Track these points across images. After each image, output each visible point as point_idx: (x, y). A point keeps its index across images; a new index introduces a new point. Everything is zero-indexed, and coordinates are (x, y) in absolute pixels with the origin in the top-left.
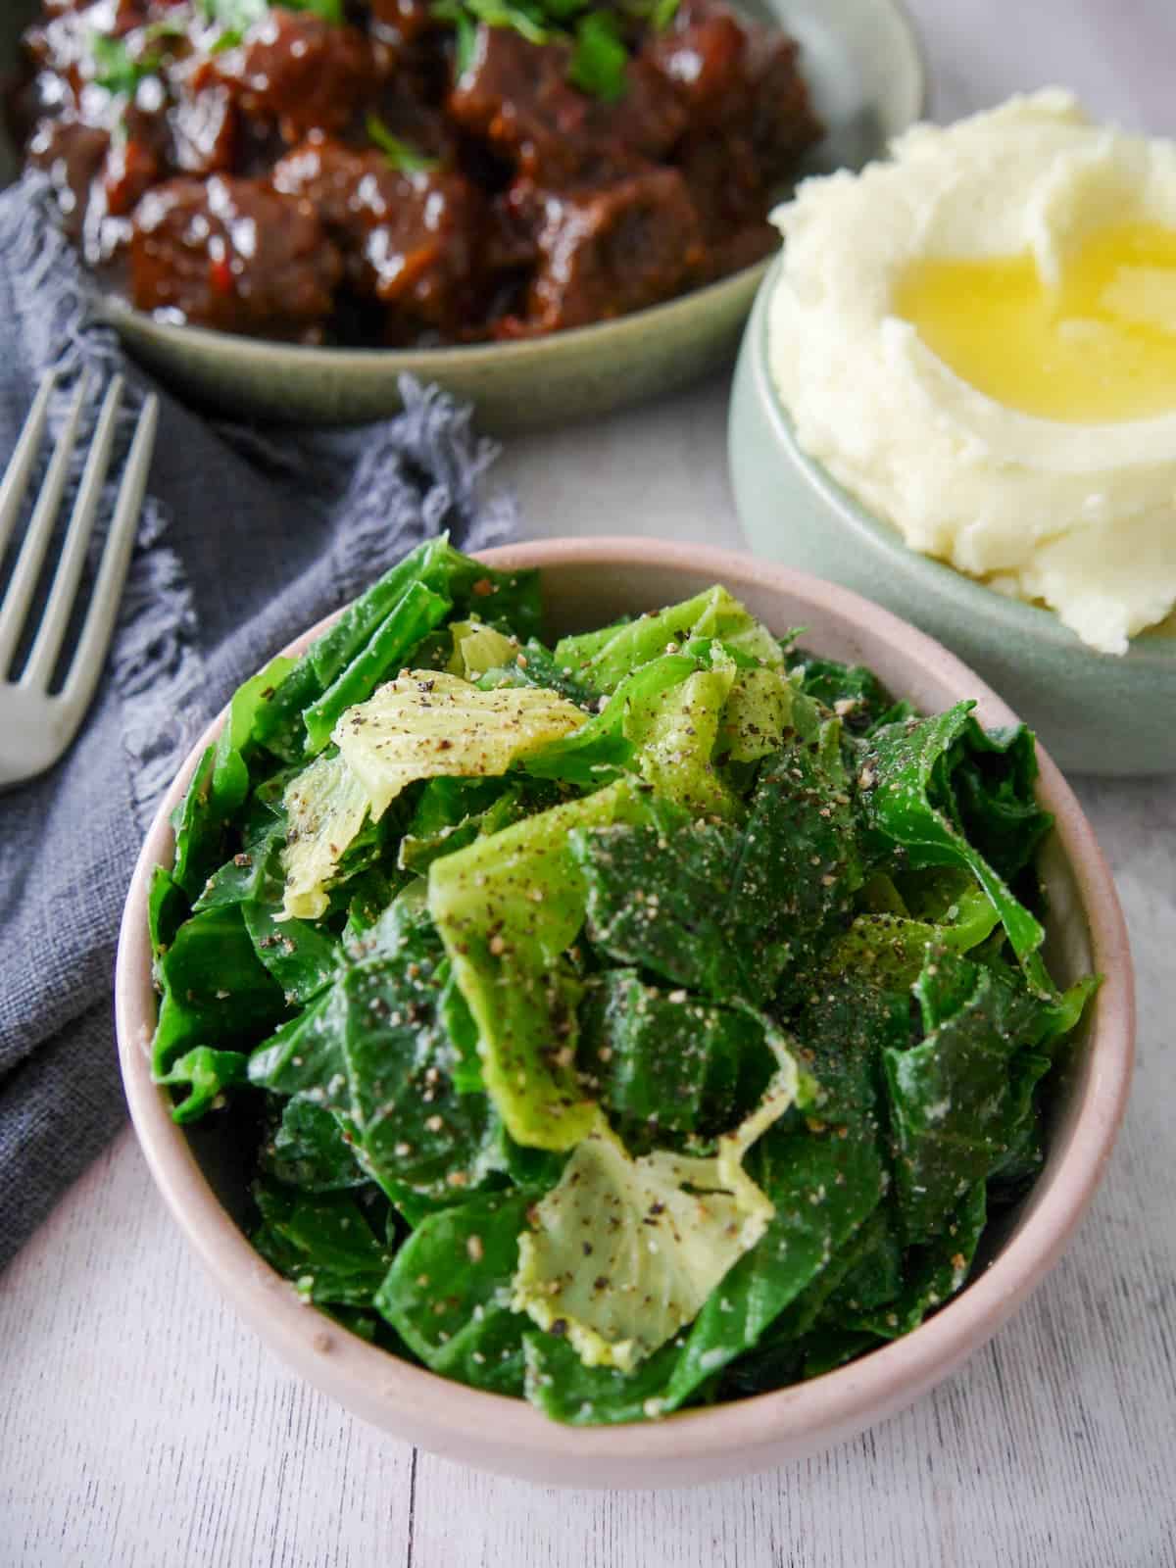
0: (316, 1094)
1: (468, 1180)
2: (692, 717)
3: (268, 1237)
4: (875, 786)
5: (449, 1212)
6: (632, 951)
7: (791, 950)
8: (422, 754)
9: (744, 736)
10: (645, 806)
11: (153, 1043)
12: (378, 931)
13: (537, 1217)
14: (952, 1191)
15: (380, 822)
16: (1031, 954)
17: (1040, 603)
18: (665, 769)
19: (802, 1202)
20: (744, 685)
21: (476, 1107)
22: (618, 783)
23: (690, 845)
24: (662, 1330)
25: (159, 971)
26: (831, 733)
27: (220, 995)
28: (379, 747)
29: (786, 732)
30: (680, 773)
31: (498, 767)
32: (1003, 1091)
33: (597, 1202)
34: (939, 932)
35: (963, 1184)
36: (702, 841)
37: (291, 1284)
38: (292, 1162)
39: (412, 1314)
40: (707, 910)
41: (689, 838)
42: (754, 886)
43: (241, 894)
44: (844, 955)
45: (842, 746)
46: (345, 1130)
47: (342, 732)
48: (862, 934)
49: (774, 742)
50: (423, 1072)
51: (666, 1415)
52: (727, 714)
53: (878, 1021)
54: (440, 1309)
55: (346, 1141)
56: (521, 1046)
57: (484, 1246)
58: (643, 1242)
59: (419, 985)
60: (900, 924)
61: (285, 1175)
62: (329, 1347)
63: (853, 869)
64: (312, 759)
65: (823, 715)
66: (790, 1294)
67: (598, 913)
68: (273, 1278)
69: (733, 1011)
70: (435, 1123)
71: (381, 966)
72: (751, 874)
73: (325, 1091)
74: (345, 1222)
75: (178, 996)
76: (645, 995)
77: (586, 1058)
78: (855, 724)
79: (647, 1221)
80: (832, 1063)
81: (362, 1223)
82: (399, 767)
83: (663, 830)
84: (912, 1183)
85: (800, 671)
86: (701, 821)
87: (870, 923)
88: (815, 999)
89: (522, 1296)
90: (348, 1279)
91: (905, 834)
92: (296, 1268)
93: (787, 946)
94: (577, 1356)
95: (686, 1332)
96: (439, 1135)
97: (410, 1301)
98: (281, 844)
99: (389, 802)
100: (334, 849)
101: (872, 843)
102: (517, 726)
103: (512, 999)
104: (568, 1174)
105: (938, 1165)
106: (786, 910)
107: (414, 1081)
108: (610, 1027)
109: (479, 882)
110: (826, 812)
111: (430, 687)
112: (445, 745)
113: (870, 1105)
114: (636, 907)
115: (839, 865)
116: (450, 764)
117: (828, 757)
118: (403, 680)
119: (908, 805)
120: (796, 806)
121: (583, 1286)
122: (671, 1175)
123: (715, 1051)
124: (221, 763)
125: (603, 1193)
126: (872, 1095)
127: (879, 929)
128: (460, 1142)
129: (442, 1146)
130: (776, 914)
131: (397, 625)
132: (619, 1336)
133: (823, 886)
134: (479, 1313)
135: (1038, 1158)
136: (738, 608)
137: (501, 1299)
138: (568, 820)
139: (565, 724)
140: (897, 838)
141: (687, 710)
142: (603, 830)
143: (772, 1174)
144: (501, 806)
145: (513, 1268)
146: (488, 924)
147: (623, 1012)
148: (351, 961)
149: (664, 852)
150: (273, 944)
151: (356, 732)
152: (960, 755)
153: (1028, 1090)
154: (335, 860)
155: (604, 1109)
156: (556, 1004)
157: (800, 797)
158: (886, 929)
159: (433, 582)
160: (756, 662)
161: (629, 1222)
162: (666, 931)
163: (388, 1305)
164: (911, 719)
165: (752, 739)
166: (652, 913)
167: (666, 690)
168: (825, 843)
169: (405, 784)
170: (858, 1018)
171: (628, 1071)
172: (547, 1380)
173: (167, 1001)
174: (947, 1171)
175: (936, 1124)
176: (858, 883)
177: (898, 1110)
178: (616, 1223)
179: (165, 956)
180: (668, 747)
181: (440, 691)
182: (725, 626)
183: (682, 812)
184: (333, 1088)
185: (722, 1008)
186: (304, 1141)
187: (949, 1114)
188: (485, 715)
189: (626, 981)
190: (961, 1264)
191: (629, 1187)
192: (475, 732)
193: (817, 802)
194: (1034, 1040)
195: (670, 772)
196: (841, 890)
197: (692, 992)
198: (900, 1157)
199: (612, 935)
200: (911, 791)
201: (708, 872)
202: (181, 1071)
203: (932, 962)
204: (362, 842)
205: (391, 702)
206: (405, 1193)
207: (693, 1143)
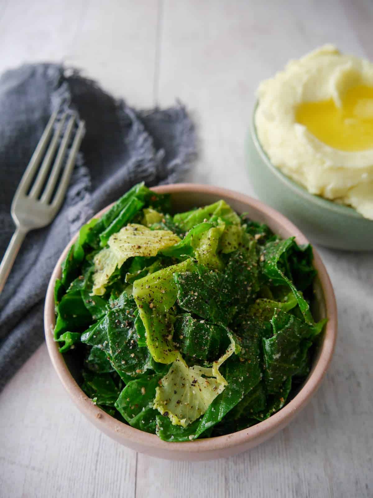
0: (100, 346)
1: (142, 372)
2: (210, 241)
3: (86, 386)
4: (264, 261)
5: (136, 380)
6: (189, 308)
7: (237, 308)
8: (133, 250)
9: (226, 246)
10: (195, 267)
11: (55, 330)
12: (118, 300)
13: (161, 383)
14: (281, 379)
15: (120, 268)
16: (306, 312)
18: (202, 256)
19: (236, 382)
20: (228, 230)
21: (144, 351)
22: (188, 260)
23: (208, 278)
24: (196, 416)
25: (57, 309)
26: (253, 245)
27: (74, 316)
28: (121, 247)
29: (240, 244)
30: (207, 257)
31: (154, 254)
32: (298, 351)
33: (179, 379)
34: (280, 305)
35: (285, 378)
36: (211, 277)
37: (91, 399)
38: (93, 365)
39: (125, 409)
40: (212, 297)
41: (208, 276)
42: (226, 290)
43: (81, 287)
44: (253, 310)
45: (256, 248)
46: (108, 356)
47: (111, 241)
48: (259, 304)
49: (235, 248)
50: (130, 340)
51: (194, 440)
52: (221, 240)
53: (261, 330)
54: (133, 408)
55: (108, 359)
56: (157, 335)
57: (145, 390)
58: (191, 391)
59: (129, 316)
60: (269, 302)
61: (90, 367)
62: (101, 417)
63: (257, 285)
64: (102, 248)
65: (251, 240)
66: (232, 407)
67: (180, 297)
68: (86, 397)
69: (218, 326)
70: (132, 355)
71: (119, 310)
72: (226, 286)
73: (102, 345)
74: (107, 382)
75: (62, 316)
76: (193, 321)
77: (176, 338)
78: (261, 242)
79: (192, 385)
80: (248, 341)
81: (113, 383)
82: (126, 253)
83: (200, 273)
84: (269, 377)
85: (245, 226)
86: (212, 271)
87: (261, 301)
88: (244, 323)
89: (156, 405)
90: (108, 398)
91: (272, 276)
92: (93, 395)
93: (236, 307)
94: (171, 422)
95: (202, 417)
96: (133, 358)
97: (124, 405)
98: (93, 273)
99: (123, 263)
100: (107, 276)
101: (262, 278)
102: (160, 242)
103: (155, 321)
104: (170, 371)
105: (277, 372)
106: (236, 297)
107: (127, 343)
108: (183, 330)
109: (147, 287)
110: (249, 269)
111: (136, 229)
112: (139, 247)
113: (258, 354)
114: (191, 296)
115: (253, 284)
116: (140, 253)
117: (252, 252)
118: (128, 227)
119: (272, 268)
120: (240, 267)
121: (174, 403)
122: (198, 372)
123: (213, 338)
124: (76, 249)
125: (180, 377)
126: (259, 351)
127: (264, 303)
128: (140, 361)
129: (134, 362)
130: (233, 298)
131: (128, 210)
132: (183, 417)
133: (247, 290)
134: (144, 409)
135: (308, 370)
136: (228, 206)
137: (150, 406)
138: (173, 271)
139: (174, 242)
140: (269, 277)
141: (209, 239)
142: (183, 273)
143: (229, 372)
144: (155, 264)
145: (154, 397)
146: (149, 299)
147: (187, 325)
148: (110, 308)
149: (200, 280)
150: (89, 302)
151: (114, 242)
152: (291, 252)
153: (306, 351)
154: (108, 278)
155: (181, 353)
156: (168, 323)
157: (242, 264)
158: (265, 303)
159: (139, 197)
160: (231, 223)
161: (188, 385)
162: (200, 303)
163: (118, 406)
164: (277, 241)
165: (230, 247)
166: (196, 297)
167: (204, 233)
168: (248, 278)
169: (127, 258)
170: (256, 329)
171: (187, 342)
172: (162, 429)
173: (59, 318)
174: (280, 374)
175: (276, 360)
176: (258, 289)
177: (266, 356)
178: (184, 385)
179: (59, 304)
180: (203, 249)
181: (139, 230)
182: (223, 212)
183: (207, 268)
184: (104, 345)
185: (215, 325)
186: (96, 359)
187: (280, 357)
188: (152, 238)
189: (188, 317)
190: (283, 400)
191: (187, 375)
192: (148, 244)
193: (247, 266)
194: (308, 336)
195: (204, 256)
196: (253, 292)
197: (207, 320)
198: (266, 369)
199: (184, 304)
200: (273, 264)
201: (213, 286)
202: (62, 338)
203: (276, 314)
204: (115, 274)
205: (125, 233)
206: (124, 375)
207: (206, 363)
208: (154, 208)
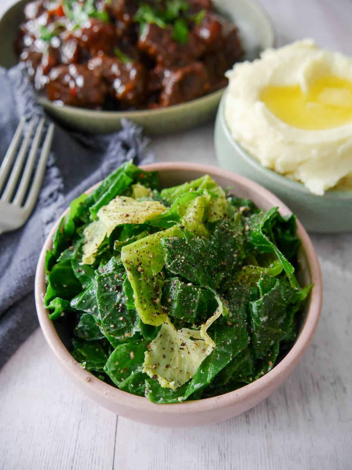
0: (89, 311)
1: (130, 336)
2: (196, 209)
3: (75, 353)
4: (249, 230)
5: (125, 344)
6: (177, 271)
7: (224, 275)
8: (121, 218)
9: (212, 215)
10: (182, 232)
11: (45, 297)
12: (107, 266)
13: (150, 347)
14: (269, 344)
15: (109, 237)
16: (291, 275)
17: (299, 181)
18: (189, 223)
19: (224, 344)
20: (213, 202)
21: (133, 314)
22: (175, 226)
23: (195, 243)
24: (185, 380)
25: (47, 278)
26: (238, 216)
27: (65, 286)
28: (109, 216)
29: (225, 215)
30: (193, 224)
31: (142, 221)
32: (284, 316)
33: (167, 343)
34: (266, 270)
35: (272, 342)
36: (198, 243)
37: (80, 364)
38: (83, 332)
39: (114, 372)
40: (199, 262)
41: (194, 241)
42: (213, 256)
43: (71, 257)
44: (240, 277)
45: (241, 219)
46: (97, 322)
47: (100, 213)
48: (245, 271)
49: (220, 217)
50: (118, 304)
51: (184, 401)
52: (207, 210)
53: (248, 295)
54: (122, 372)
55: (98, 325)
56: (145, 297)
57: (134, 355)
58: (180, 355)
59: (118, 280)
60: (255, 268)
61: (80, 336)
62: (90, 381)
63: (242, 252)
64: (92, 221)
65: (236, 211)
66: (220, 369)
67: (168, 260)
68: (75, 362)
69: (206, 289)
70: (121, 318)
71: (108, 275)
72: (212, 252)
73: (91, 310)
74: (97, 350)
75: (52, 285)
76: (181, 284)
77: (164, 301)
78: (246, 214)
79: (181, 348)
80: (235, 306)
81: (102, 350)
82: (115, 221)
83: (187, 239)
84: (257, 341)
85: (230, 199)
86: (198, 237)
87: (247, 268)
88: (231, 289)
89: (145, 369)
90: (97, 364)
91: (257, 243)
92: (82, 361)
93: (223, 274)
94: (160, 385)
95: (190, 380)
96: (122, 322)
97: (113, 369)
98: (82, 245)
99: (112, 231)
100: (97, 245)
101: (248, 246)
102: (148, 211)
103: (143, 284)
104: (159, 335)
105: (264, 336)
106: (223, 263)
107: (115, 307)
108: (171, 293)
109: (135, 252)
110: (234, 236)
111: (125, 201)
112: (127, 216)
113: (246, 318)
114: (178, 259)
115: (238, 251)
116: (128, 220)
117: (237, 222)
118: (118, 199)
119: (257, 234)
120: (225, 235)
121: (162, 367)
122: (187, 335)
123: (200, 301)
124: (67, 222)
125: (168, 341)
126: (246, 315)
127: (250, 270)
128: (128, 324)
129: (123, 325)
130: (219, 264)
131: (117, 185)
132: (172, 380)
133: (233, 257)
134: (133, 373)
135: (295, 336)
136: (213, 181)
137: (139, 369)
138: (161, 236)
139: (161, 211)
140: (255, 244)
141: (195, 207)
142: (170, 238)
143: (217, 336)
144: (143, 234)
145: (143, 361)
146: (137, 263)
147: (175, 289)
148: (99, 274)
149: (187, 245)
150: (79, 271)
151: (104, 213)
152: (275, 222)
153: (292, 316)
154: (97, 248)
155: (169, 316)
156: (156, 286)
157: (227, 232)
158: (251, 270)
160: (217, 196)
161: (176, 349)
162: (187, 266)
163: (107, 370)
164: (261, 213)
165: (215, 216)
166: (183, 261)
167: (190, 201)
168: (234, 245)
169: (116, 226)
170: (243, 294)
171: (175, 305)
172: (151, 391)
173: (49, 286)
174: (268, 338)
175: (264, 323)
176: (244, 256)
177: (253, 319)
178: (172, 349)
179: (49, 274)
180: (190, 217)
181: (127, 202)
182: (209, 187)
183: (193, 234)
184: (93, 309)
185: (202, 288)
186: (86, 326)
187: (267, 320)
188: (140, 208)
189: (176, 280)
190: (271, 364)
191: (176, 339)
192: (136, 212)
193: (232, 234)
194: (294, 302)
195: (190, 224)
196: (239, 259)
197: (194, 283)
198: (253, 332)
199: (171, 266)
200: (258, 230)
201: (199, 251)
203: (262, 277)
204: (105, 243)
205: (114, 204)
206: (113, 340)
207: (194, 326)
208: (142, 183)
